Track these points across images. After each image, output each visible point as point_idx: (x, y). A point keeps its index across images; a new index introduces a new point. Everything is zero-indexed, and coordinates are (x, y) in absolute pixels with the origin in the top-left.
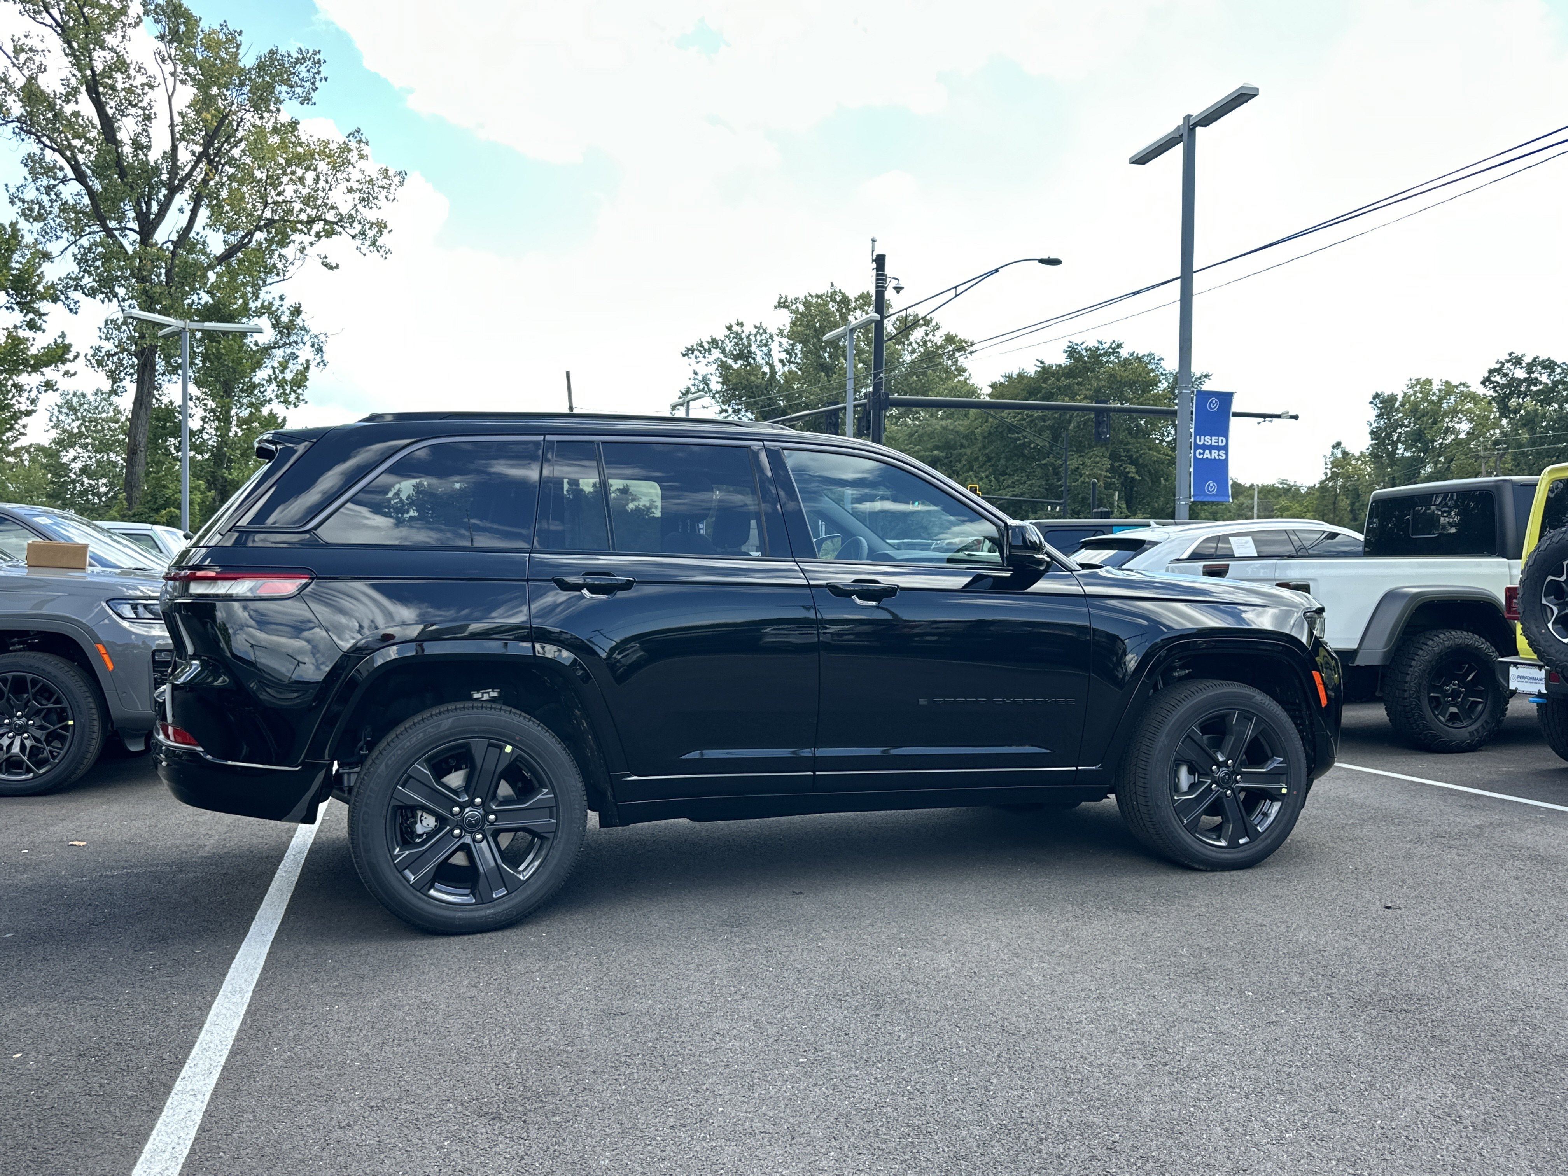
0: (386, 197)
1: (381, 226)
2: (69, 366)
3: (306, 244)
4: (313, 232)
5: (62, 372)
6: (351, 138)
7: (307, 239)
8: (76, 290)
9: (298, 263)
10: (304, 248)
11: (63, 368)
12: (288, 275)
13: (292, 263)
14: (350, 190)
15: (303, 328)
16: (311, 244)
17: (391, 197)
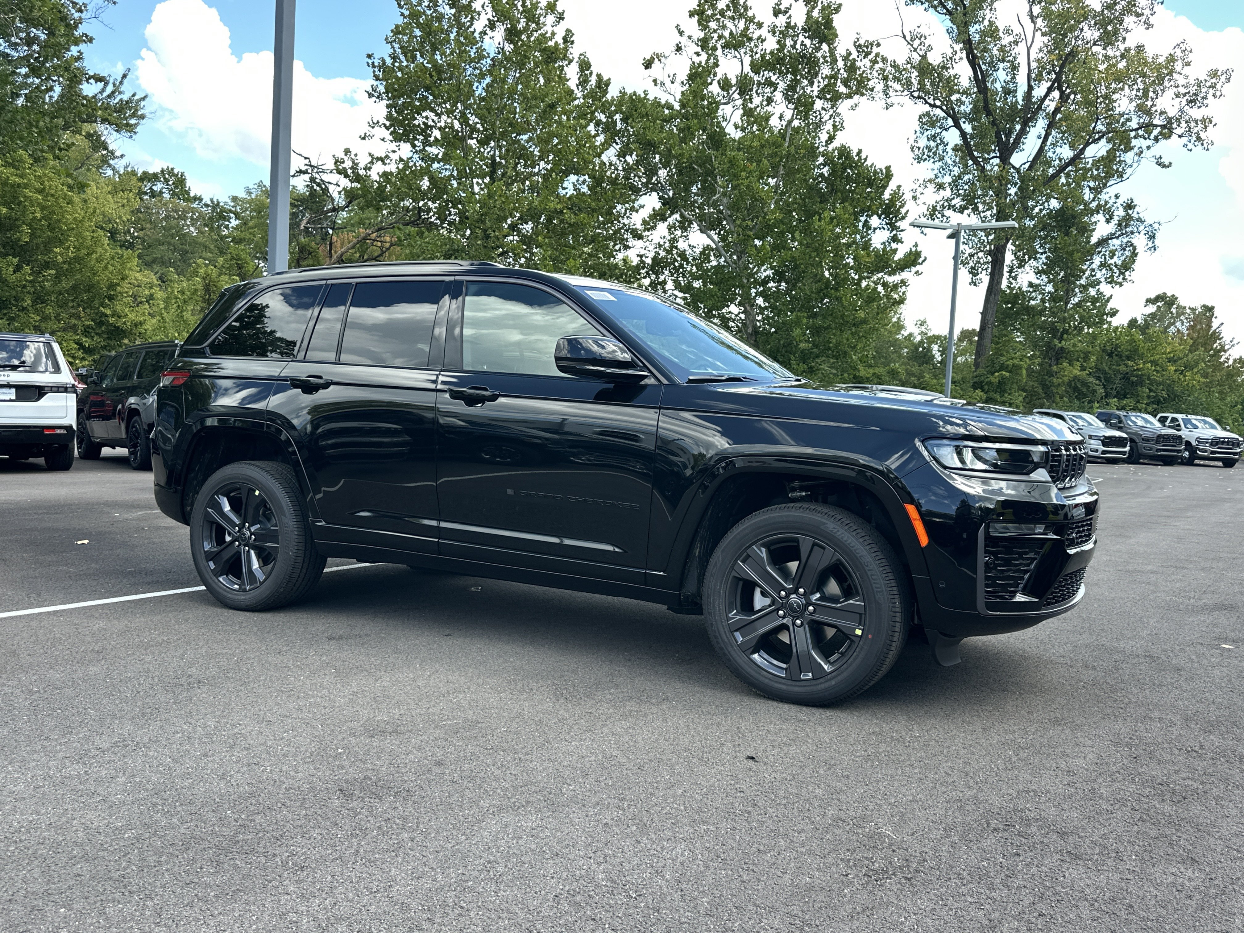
0: (1214, 95)
1: (1207, 122)
2: (918, 268)
3: (1144, 147)
4: (1152, 137)
5: (913, 272)
6: (1176, 50)
7: (1144, 143)
8: (949, 209)
9: (1135, 165)
10: (1142, 152)
11: (914, 269)
12: (1125, 176)
13: (1131, 166)
14: (1177, 95)
15: (1139, 220)
16: (1149, 148)
17: (1218, 94)
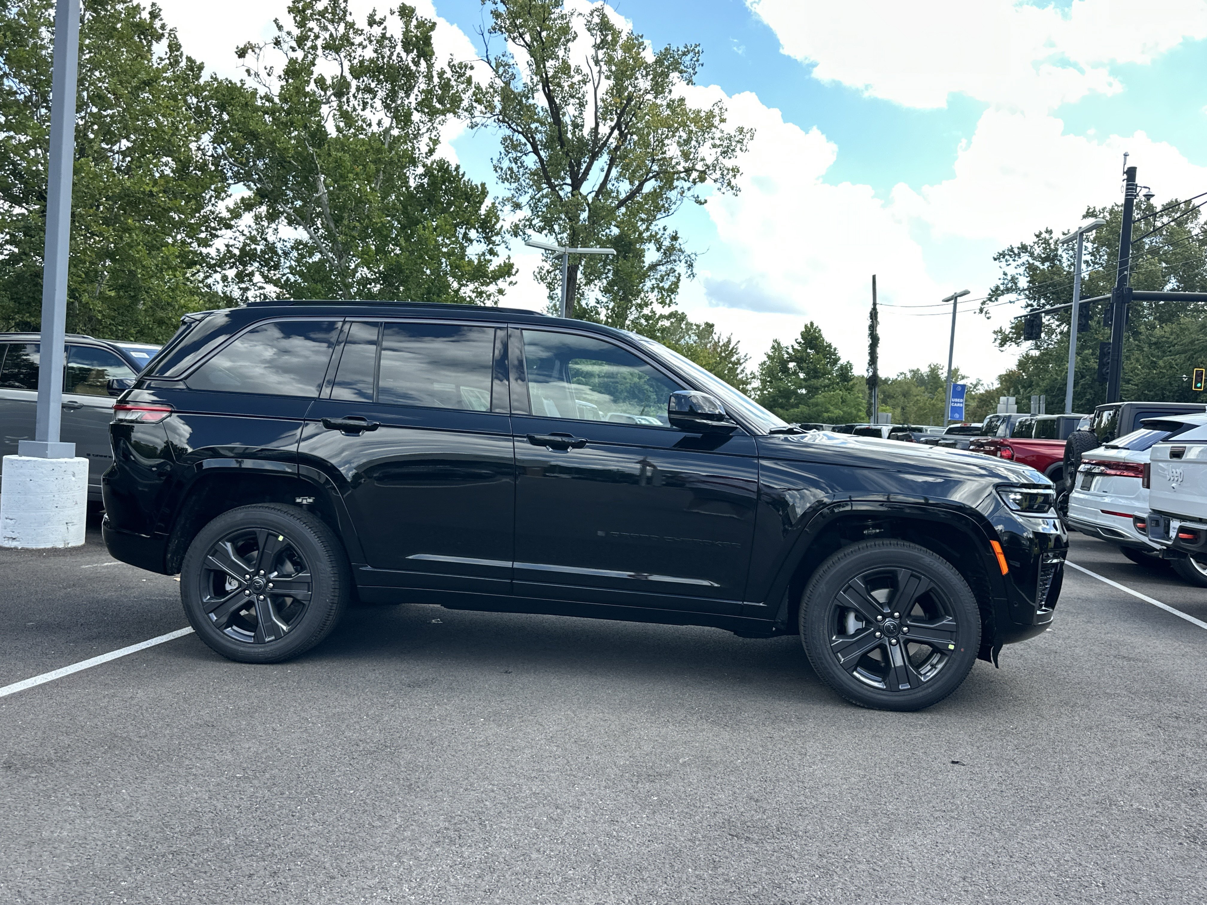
0: (741, 149)
1: (735, 171)
2: (512, 278)
3: (686, 188)
4: (691, 180)
5: (508, 282)
6: (715, 107)
7: (687, 185)
9: (678, 202)
10: (683, 192)
11: (509, 280)
12: (671, 212)
13: (675, 203)
14: (714, 146)
15: (680, 250)
16: (689, 189)
17: (744, 148)
